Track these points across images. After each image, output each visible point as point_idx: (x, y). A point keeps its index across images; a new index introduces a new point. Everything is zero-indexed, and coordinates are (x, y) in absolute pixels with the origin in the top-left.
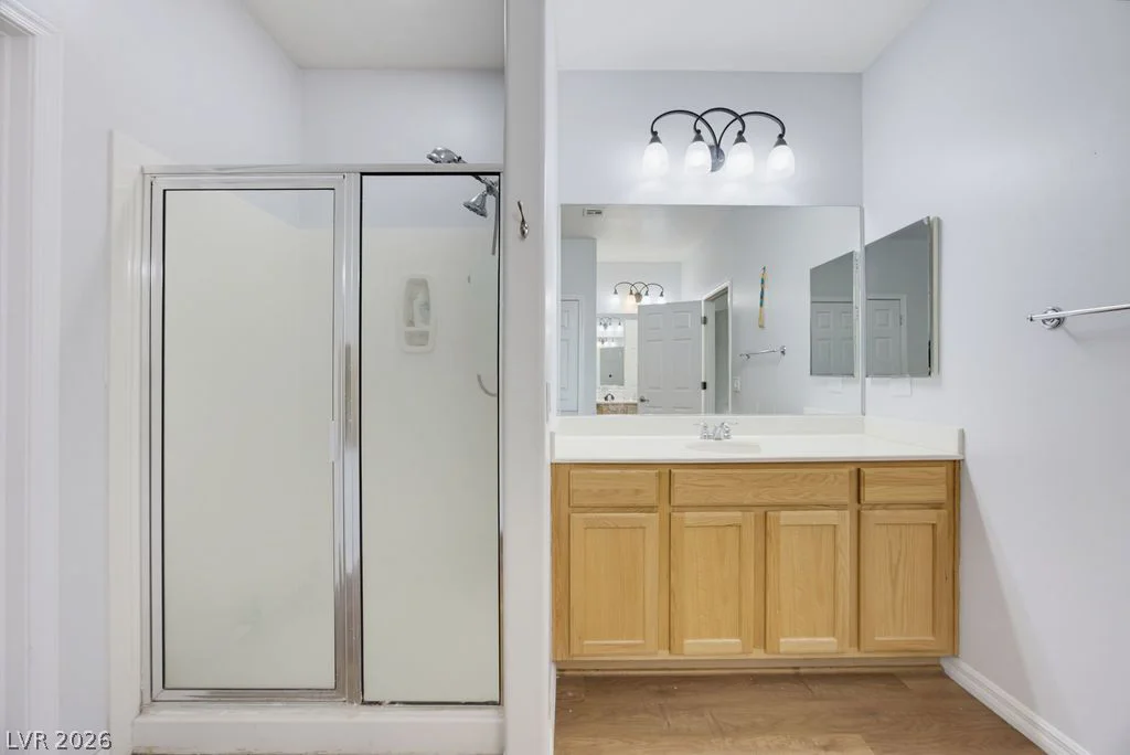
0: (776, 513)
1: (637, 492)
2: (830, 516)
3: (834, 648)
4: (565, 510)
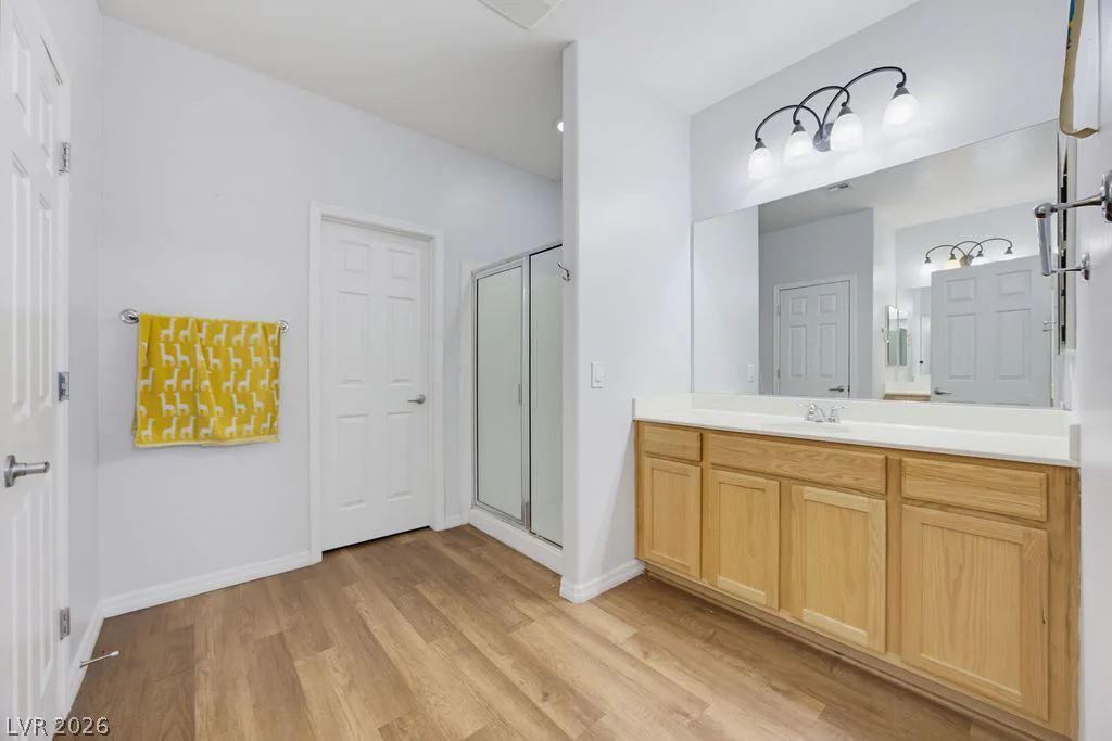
0: (801, 487)
1: (685, 448)
2: (860, 502)
3: (864, 642)
4: (642, 453)
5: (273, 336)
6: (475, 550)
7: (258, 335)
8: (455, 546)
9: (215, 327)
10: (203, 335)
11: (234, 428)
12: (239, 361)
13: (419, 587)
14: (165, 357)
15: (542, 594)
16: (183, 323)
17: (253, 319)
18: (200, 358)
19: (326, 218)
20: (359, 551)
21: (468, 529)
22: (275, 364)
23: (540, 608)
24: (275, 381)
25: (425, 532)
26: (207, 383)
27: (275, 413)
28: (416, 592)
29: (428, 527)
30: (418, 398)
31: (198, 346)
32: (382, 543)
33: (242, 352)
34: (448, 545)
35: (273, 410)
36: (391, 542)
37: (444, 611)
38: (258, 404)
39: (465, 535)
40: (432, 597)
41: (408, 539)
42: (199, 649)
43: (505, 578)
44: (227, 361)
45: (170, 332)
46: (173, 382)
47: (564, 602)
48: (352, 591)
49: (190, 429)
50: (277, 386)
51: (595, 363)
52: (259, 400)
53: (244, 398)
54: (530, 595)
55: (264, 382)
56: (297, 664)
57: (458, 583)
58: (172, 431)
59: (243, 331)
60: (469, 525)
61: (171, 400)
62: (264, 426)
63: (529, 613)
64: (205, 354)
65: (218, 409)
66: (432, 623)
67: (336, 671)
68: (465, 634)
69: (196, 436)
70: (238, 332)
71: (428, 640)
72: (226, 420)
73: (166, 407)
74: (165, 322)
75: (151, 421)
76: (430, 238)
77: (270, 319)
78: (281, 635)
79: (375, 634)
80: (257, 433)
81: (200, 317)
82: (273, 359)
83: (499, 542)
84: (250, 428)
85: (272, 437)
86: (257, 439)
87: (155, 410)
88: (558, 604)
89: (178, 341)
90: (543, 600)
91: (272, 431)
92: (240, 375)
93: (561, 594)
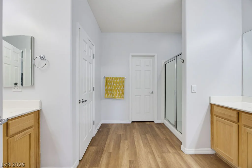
4: (213, 115)
5: (123, 80)
6: (162, 130)
7: (121, 80)
8: (158, 128)
9: (115, 78)
10: (113, 80)
11: (117, 96)
12: (118, 84)
13: (147, 135)
14: (109, 84)
15: (176, 147)
16: (110, 78)
17: (120, 77)
18: (113, 84)
19: (132, 56)
20: (138, 123)
21: (162, 124)
22: (124, 85)
23: (174, 151)
24: (124, 88)
25: (153, 123)
26: (113, 88)
27: (123, 94)
28: (146, 136)
29: (153, 122)
30: (152, 92)
31: (112, 82)
32: (143, 123)
33: (118, 83)
34: (156, 127)
35: (123, 93)
36: (145, 123)
37: (150, 142)
38: (121, 92)
39: (161, 126)
40: (148, 138)
41: (149, 123)
42: (110, 133)
43: (167, 139)
44: (116, 84)
45: (109, 80)
46: (109, 88)
47: (181, 152)
48: (134, 131)
49: (111, 96)
50: (124, 89)
51: (192, 85)
52: (121, 91)
53: (119, 91)
54: (172, 146)
55: (122, 88)
56: (121, 141)
57: (155, 136)
58: (109, 96)
59: (119, 79)
60: (163, 123)
61: (109, 91)
62: (122, 96)
63: (170, 151)
64: (113, 83)
65: (115, 93)
66: (146, 143)
67: (126, 145)
68: (152, 148)
69: (112, 97)
70: (118, 79)
71: (144, 147)
72: (116, 95)
73: (109, 92)
74: (108, 78)
75: (107, 94)
76: (153, 56)
77: (123, 76)
78: (121, 135)
79: (135, 141)
80: (121, 97)
81: (113, 77)
82: (123, 84)
83: (169, 130)
84: (120, 96)
85: (123, 98)
86: (120, 98)
87: (107, 92)
88: (179, 152)
89: (110, 81)
90: (175, 149)
91: (123, 97)
92: (118, 87)
93: (181, 149)
